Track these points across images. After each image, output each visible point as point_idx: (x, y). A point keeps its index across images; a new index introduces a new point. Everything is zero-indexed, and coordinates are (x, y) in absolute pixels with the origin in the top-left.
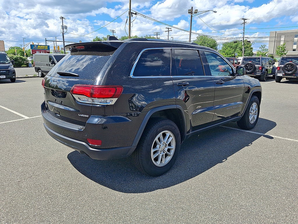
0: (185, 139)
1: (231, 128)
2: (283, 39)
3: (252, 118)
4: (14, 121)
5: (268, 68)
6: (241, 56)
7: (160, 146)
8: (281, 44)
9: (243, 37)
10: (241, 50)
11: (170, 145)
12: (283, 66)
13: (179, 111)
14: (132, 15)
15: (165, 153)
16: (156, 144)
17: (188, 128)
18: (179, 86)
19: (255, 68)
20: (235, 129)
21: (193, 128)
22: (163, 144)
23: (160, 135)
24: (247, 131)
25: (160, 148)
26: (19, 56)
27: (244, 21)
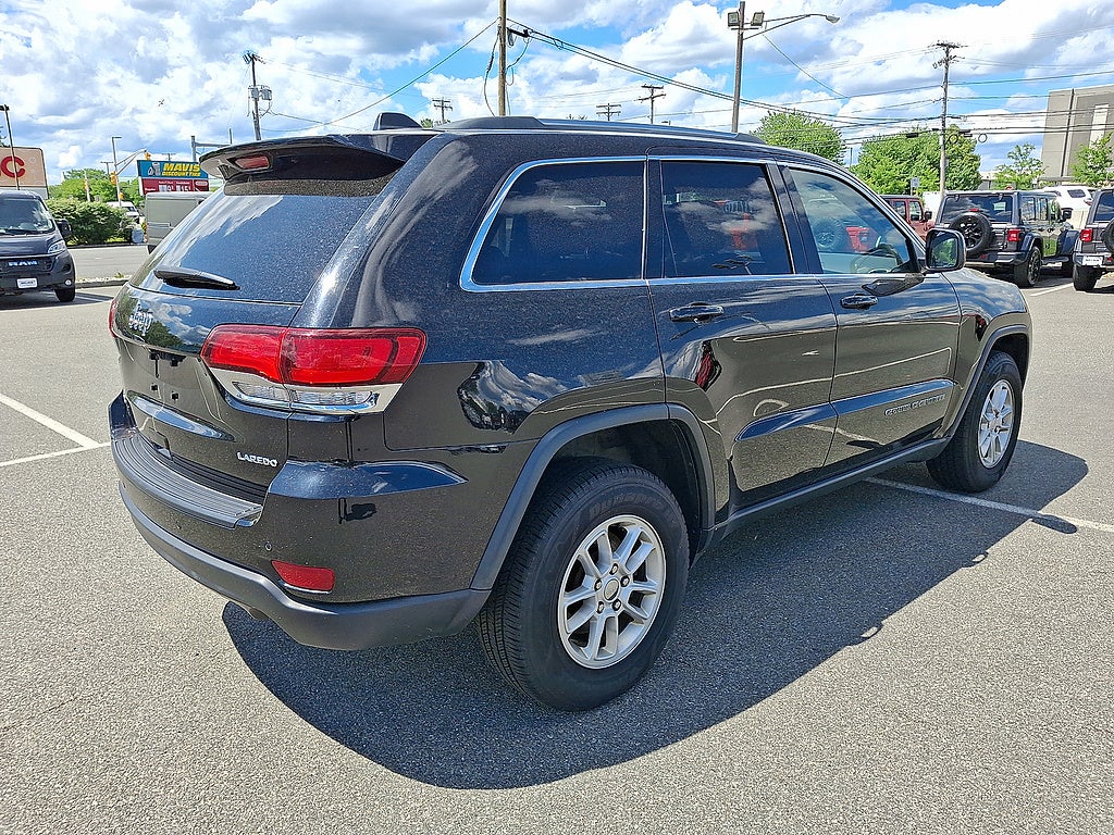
0: (708, 544)
1: (901, 486)
2: (1100, 118)
3: (989, 445)
4: (40, 457)
5: (1043, 234)
6: (936, 188)
7: (599, 581)
8: (1093, 139)
9: (943, 117)
10: (935, 165)
11: (640, 575)
12: (1105, 225)
13: (679, 430)
14: (510, 40)
15: (619, 612)
16: (579, 573)
17: (720, 497)
18: (681, 320)
19: (992, 237)
20: (919, 489)
21: (743, 499)
22: (611, 573)
23: (600, 533)
24: (969, 500)
25: (596, 590)
26: (97, 204)
27: (947, 52)
